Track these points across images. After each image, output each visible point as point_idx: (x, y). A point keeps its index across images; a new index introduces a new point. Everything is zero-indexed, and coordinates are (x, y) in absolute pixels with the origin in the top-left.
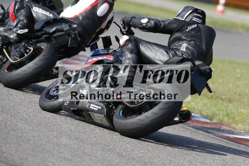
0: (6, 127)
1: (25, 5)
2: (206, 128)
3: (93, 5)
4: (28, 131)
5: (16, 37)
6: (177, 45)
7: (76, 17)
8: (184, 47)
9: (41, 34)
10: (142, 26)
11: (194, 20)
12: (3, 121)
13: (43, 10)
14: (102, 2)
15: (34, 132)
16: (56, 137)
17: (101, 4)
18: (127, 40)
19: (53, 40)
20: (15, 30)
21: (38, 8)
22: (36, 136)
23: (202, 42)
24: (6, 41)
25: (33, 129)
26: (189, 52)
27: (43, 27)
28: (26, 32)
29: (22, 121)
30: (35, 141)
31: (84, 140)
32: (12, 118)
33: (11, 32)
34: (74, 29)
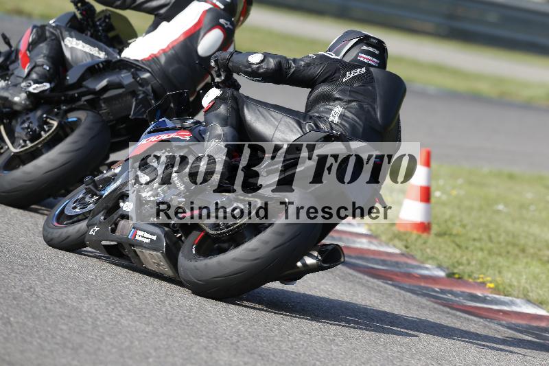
0: (95, 327)
1: (48, 34)
2: (538, 328)
3: (190, 34)
4: (145, 337)
5: (25, 99)
6: (322, 109)
7: (153, 59)
8: (335, 113)
9: (78, 93)
10: (250, 70)
11: (362, 59)
12: (90, 315)
13: (84, 44)
14: (209, 27)
15: (156, 339)
16: (205, 348)
17: (205, 31)
18: (217, 98)
19: (103, 105)
20: (23, 84)
21: (75, 39)
22: (162, 346)
23: (375, 103)
24: (7, 110)
25: (155, 331)
26: (347, 125)
27: (83, 78)
28: (46, 88)
29: (130, 313)
30: (159, 357)
31: (268, 356)
32: (109, 306)
33: (16, 89)
34: (144, 83)
